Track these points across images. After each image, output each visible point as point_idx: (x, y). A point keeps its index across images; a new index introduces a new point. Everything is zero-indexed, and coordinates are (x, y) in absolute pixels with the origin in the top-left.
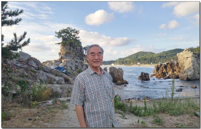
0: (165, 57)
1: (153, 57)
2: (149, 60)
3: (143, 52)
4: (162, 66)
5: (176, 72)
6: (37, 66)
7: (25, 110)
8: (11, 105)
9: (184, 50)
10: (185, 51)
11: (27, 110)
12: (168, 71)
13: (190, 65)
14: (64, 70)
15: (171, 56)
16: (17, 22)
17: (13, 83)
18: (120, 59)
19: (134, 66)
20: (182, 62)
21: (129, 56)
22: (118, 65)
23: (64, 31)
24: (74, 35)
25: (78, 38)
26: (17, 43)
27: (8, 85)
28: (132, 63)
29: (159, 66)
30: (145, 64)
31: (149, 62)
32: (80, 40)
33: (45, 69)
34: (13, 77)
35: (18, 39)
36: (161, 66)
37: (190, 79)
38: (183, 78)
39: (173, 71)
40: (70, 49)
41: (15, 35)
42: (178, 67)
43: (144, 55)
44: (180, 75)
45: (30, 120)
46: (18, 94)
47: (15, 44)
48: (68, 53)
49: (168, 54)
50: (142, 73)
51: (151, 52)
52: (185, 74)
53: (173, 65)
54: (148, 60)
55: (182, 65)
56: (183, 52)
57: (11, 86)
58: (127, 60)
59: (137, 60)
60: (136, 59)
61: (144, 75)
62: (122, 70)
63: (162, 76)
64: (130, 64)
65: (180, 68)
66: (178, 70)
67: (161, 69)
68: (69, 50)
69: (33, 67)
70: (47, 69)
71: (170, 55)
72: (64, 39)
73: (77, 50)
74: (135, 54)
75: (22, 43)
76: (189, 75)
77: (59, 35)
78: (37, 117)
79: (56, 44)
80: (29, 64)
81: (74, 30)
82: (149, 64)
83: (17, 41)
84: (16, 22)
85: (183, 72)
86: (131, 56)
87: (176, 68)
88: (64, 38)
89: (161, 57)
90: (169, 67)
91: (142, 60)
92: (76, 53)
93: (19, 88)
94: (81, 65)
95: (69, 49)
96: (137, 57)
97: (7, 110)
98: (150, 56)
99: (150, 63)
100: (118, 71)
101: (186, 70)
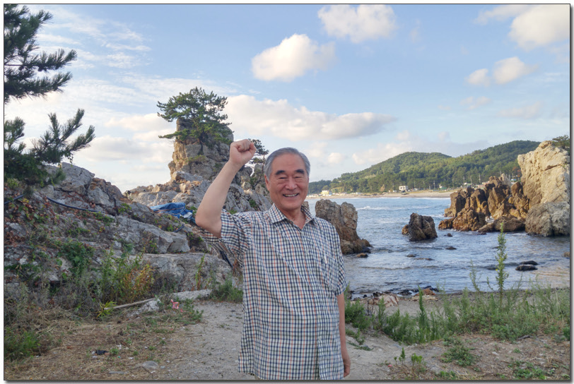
0: (480, 167)
1: (444, 168)
2: (433, 178)
3: (416, 153)
4: (472, 196)
5: (516, 211)
6: (112, 204)
7: (86, 328)
8: (47, 312)
9: (540, 145)
10: (543, 148)
11: (90, 326)
12: (490, 210)
13: (558, 190)
14: (186, 213)
15: (500, 163)
16: (60, 85)
17: (50, 253)
18: (346, 177)
19: (390, 195)
20: (535, 181)
21: (373, 166)
22: (341, 195)
23: (182, 101)
24: (212, 112)
25: (224, 118)
26: (58, 142)
27: (38, 258)
28: (382, 189)
29: (464, 196)
30: (421, 189)
31: (432, 183)
32: (229, 124)
33: (135, 211)
34: (49, 237)
35: (61, 130)
36: (469, 195)
37: (561, 231)
38: (537, 229)
39: (507, 209)
40: (201, 152)
41: (53, 119)
42: (521, 197)
43: (417, 163)
44: (530, 220)
45: (100, 353)
46: (64, 281)
47: (53, 145)
48: (197, 163)
49: (492, 158)
50: (413, 217)
51: (440, 155)
52: (543, 218)
53: (507, 190)
54: (429, 178)
55: (533, 191)
56: (536, 151)
57: (45, 261)
58: (366, 180)
59: (398, 179)
60: (396, 175)
61: (418, 223)
62: (354, 209)
63: (473, 223)
64: (377, 191)
65: (527, 200)
66: (521, 206)
67: (469, 205)
68: (199, 154)
69: (101, 205)
70: (140, 210)
71: (497, 161)
72: (183, 123)
73: (220, 154)
74: (390, 161)
75: (71, 140)
76: (557, 221)
77: (170, 111)
78: (120, 346)
79: (161, 137)
80: (90, 197)
81: (212, 95)
82: (432, 188)
83: (60, 137)
84: (55, 86)
85: (539, 211)
86: (380, 165)
87: (515, 199)
88: (184, 120)
89: (468, 167)
90: (493, 198)
91: (411, 177)
92: (218, 163)
93: (65, 265)
94: (235, 196)
95: (198, 151)
96: (397, 170)
97: (38, 326)
98: (436, 166)
99: (437, 187)
100: (342, 212)
101: (547, 203)
